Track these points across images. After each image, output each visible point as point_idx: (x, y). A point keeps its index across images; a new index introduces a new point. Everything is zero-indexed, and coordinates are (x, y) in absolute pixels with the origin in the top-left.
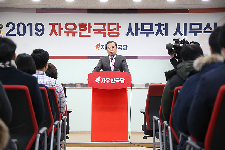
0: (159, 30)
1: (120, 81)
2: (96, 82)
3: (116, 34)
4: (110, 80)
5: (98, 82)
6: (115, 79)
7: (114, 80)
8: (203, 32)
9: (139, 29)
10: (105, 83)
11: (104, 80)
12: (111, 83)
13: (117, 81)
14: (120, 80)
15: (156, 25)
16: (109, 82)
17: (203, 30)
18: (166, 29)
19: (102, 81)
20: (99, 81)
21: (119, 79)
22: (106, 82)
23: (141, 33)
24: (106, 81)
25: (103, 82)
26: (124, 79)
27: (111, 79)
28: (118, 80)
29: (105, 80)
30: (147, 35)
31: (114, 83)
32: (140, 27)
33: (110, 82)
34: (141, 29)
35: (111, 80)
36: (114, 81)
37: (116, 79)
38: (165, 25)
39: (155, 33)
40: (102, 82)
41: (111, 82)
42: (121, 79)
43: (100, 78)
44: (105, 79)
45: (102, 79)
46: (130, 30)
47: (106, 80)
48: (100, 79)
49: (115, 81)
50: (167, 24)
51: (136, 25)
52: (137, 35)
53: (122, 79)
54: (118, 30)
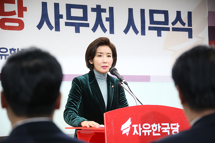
0: (99, 21)
1: (171, 131)
2: (123, 133)
3: (17, 25)
4: (151, 129)
5: (127, 134)
6: (161, 125)
7: (159, 127)
8: (171, 29)
9: (61, 17)
10: (140, 135)
11: (137, 128)
12: (154, 134)
13: (166, 130)
14: (170, 126)
15: (93, 10)
16: (149, 134)
17: (170, 26)
18: (111, 19)
19: (135, 131)
20: (128, 130)
21: (168, 124)
22: (143, 134)
23: (67, 24)
24: (143, 131)
25: (138, 134)
26: (178, 126)
27: (153, 126)
28: (166, 126)
29: (140, 129)
30: (77, 31)
31: (159, 134)
32: (63, 11)
33: (151, 133)
34: (65, 16)
35: (153, 128)
36: (159, 131)
37: (163, 124)
38: (108, 11)
39: (92, 25)
40: (134, 134)
41: (153, 132)
42: (172, 125)
43: (129, 122)
44: (140, 125)
45: (135, 126)
46: (45, 17)
47: (143, 129)
48: (131, 126)
49: (161, 130)
50: (111, 9)
51: (57, 6)
52: (58, 29)
53: (175, 124)
54: (21, 15)
